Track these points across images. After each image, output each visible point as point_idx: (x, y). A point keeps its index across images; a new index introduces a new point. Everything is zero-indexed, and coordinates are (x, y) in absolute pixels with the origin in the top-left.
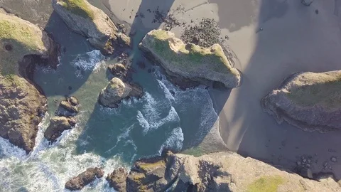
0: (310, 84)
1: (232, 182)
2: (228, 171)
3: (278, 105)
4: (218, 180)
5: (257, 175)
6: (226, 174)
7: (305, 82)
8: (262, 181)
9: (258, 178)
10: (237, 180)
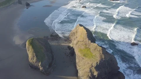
0: (35, 54)
1: (93, 66)
2: (89, 71)
3: (47, 67)
4: (96, 73)
5: (83, 59)
6: (91, 71)
7: (34, 57)
8: (84, 55)
9: (84, 57)
10: (90, 64)
